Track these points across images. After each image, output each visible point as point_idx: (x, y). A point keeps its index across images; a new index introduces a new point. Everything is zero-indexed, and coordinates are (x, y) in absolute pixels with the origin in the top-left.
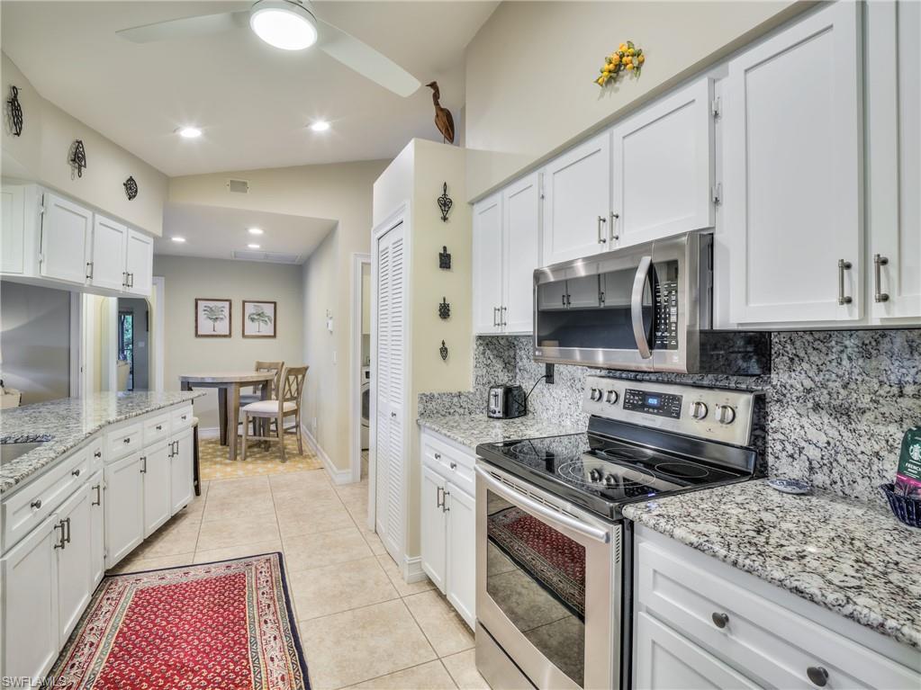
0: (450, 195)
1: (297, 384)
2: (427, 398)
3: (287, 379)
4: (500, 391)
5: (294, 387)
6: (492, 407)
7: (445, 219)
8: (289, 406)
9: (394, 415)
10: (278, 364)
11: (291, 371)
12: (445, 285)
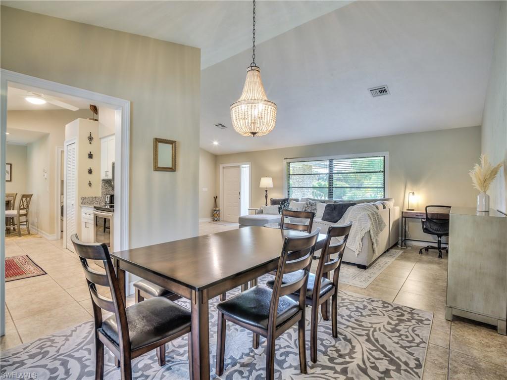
0: (92, 136)
1: (27, 202)
2: (84, 199)
3: (22, 200)
4: (109, 196)
5: (25, 203)
6: (106, 200)
7: (90, 143)
8: (23, 212)
9: (73, 205)
10: (14, 194)
11: (24, 196)
12: (90, 163)
